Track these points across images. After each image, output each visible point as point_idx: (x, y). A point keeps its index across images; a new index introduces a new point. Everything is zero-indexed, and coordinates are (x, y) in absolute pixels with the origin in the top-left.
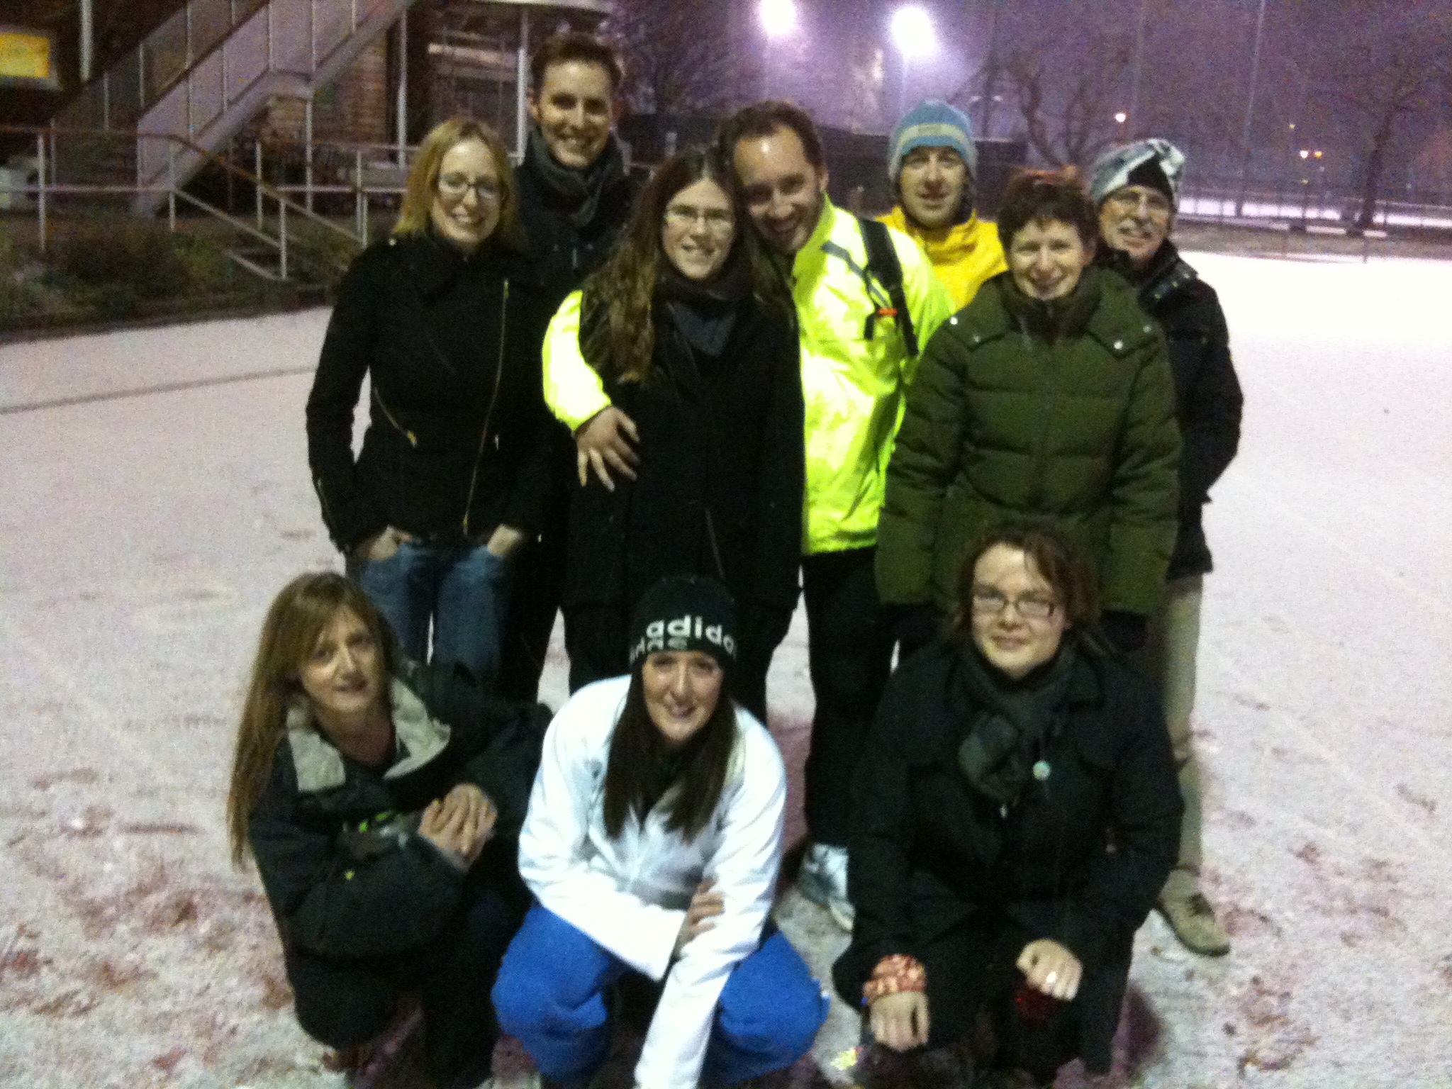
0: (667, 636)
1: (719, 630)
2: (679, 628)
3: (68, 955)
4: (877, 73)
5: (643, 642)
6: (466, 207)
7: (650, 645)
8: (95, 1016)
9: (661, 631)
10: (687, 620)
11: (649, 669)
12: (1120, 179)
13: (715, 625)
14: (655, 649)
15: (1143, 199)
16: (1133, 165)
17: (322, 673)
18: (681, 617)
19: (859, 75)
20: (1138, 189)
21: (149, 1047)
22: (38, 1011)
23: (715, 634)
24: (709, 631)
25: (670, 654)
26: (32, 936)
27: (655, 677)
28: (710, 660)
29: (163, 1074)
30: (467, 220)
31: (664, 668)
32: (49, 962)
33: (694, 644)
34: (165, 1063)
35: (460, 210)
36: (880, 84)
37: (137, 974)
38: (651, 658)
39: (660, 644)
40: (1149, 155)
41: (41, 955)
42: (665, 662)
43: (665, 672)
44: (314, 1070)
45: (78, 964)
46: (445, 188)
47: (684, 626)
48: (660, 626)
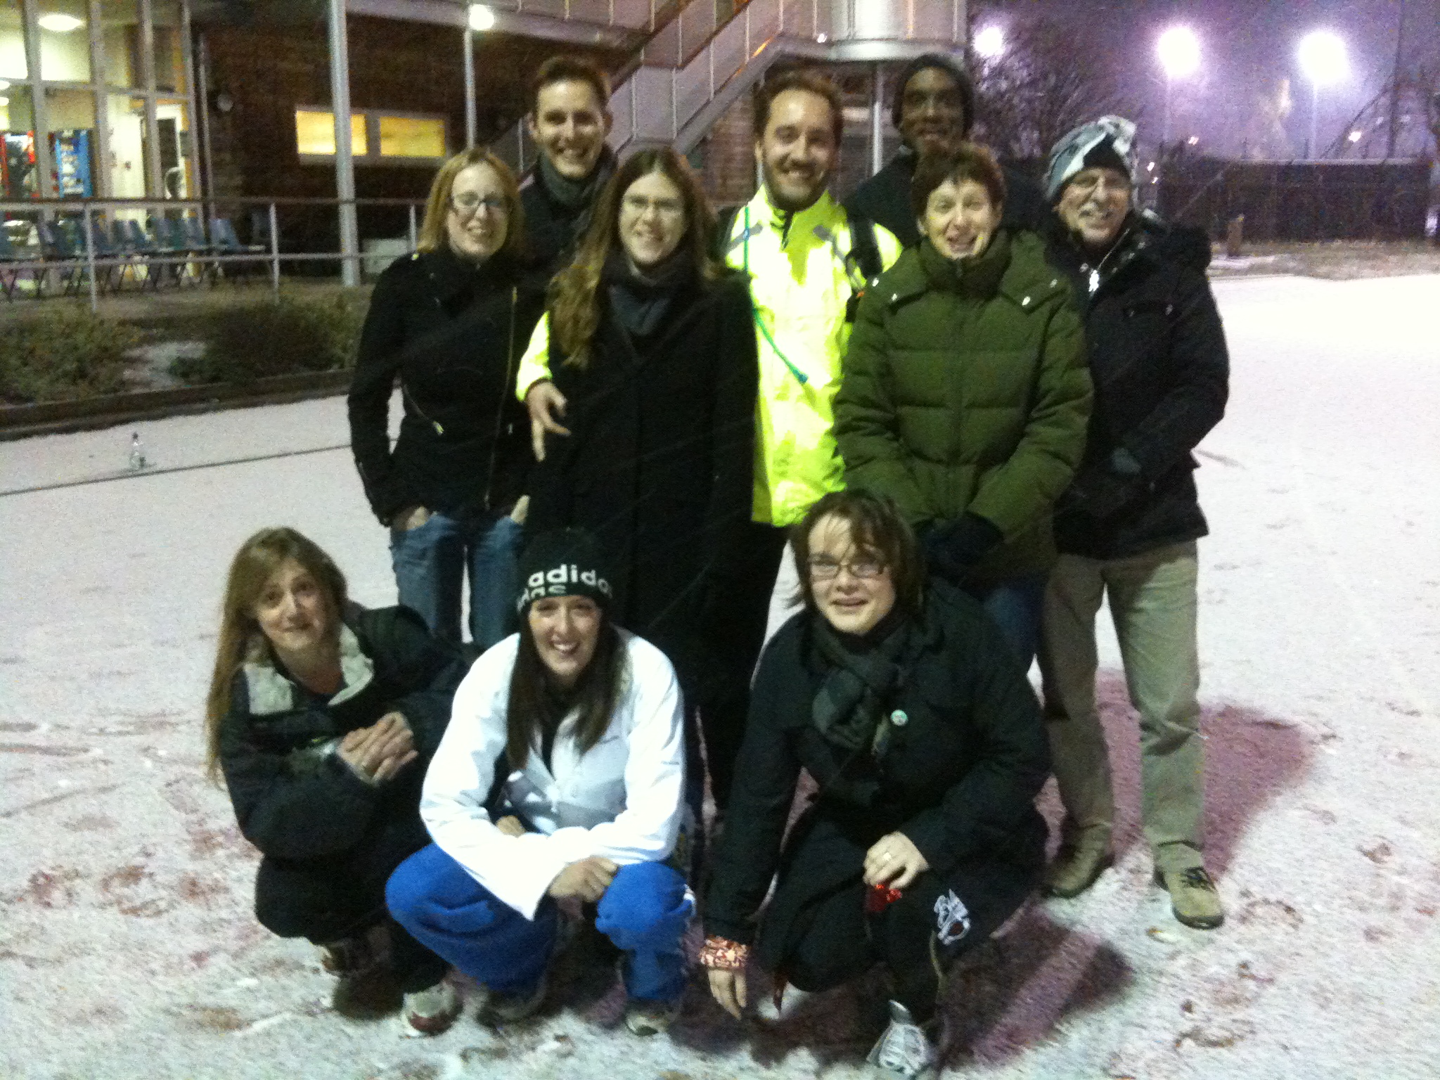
0: (547, 585)
1: (593, 574)
2: (557, 576)
3: (167, 871)
4: (1285, 102)
5: (527, 591)
6: (479, 220)
7: (533, 594)
8: (165, 918)
9: (541, 582)
10: (564, 568)
11: (534, 615)
12: (1076, 164)
13: (589, 570)
14: (538, 596)
15: (1101, 181)
16: (1087, 149)
17: (268, 615)
18: (558, 567)
19: (1266, 107)
20: (1096, 172)
21: (196, 943)
22: (124, 912)
23: (590, 578)
24: (584, 576)
25: (550, 599)
26: (148, 855)
27: (539, 622)
28: (588, 601)
29: (194, 965)
30: (479, 231)
31: (546, 612)
32: (151, 875)
33: (571, 588)
34: (199, 958)
35: (473, 223)
36: (1287, 112)
37: (216, 889)
38: (536, 604)
39: (542, 591)
40: (1102, 137)
41: (146, 870)
42: (548, 608)
43: (548, 616)
44: (316, 971)
45: (172, 879)
46: (458, 204)
47: (561, 574)
48: (540, 575)
